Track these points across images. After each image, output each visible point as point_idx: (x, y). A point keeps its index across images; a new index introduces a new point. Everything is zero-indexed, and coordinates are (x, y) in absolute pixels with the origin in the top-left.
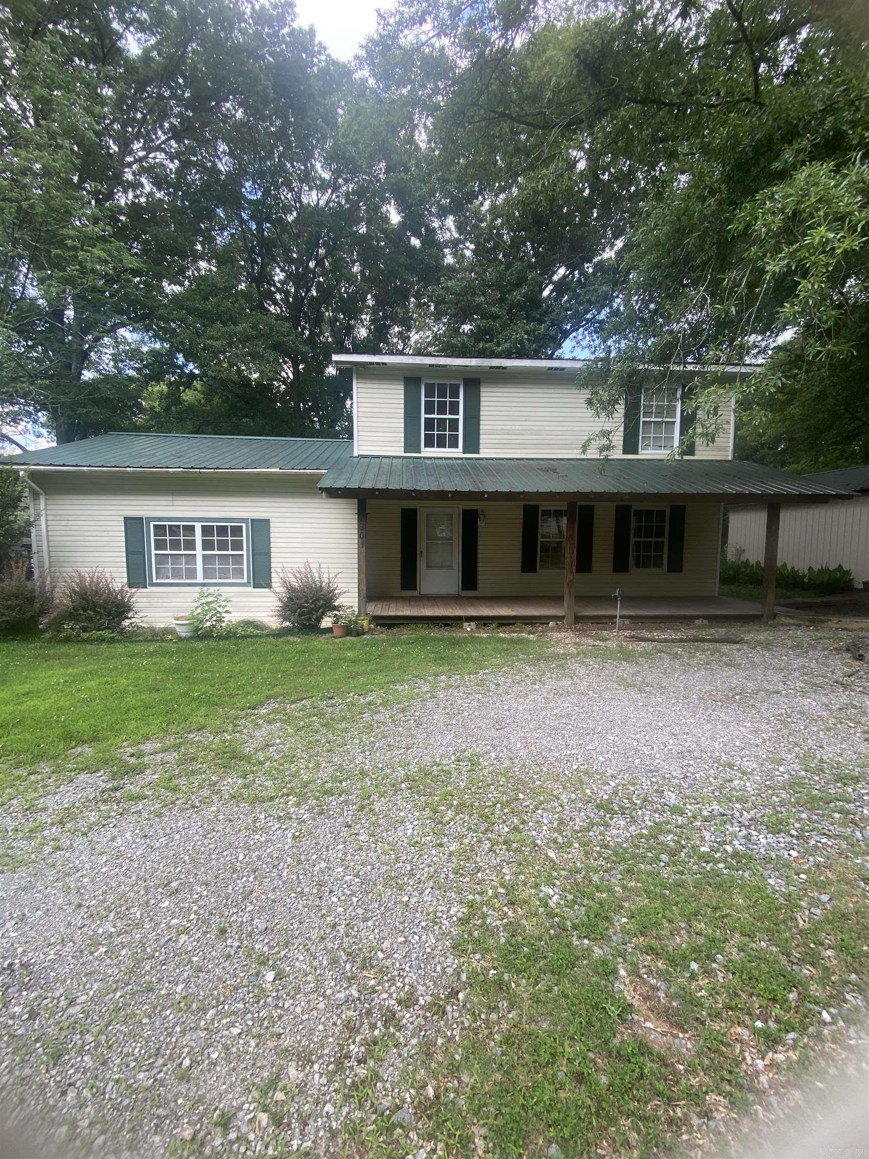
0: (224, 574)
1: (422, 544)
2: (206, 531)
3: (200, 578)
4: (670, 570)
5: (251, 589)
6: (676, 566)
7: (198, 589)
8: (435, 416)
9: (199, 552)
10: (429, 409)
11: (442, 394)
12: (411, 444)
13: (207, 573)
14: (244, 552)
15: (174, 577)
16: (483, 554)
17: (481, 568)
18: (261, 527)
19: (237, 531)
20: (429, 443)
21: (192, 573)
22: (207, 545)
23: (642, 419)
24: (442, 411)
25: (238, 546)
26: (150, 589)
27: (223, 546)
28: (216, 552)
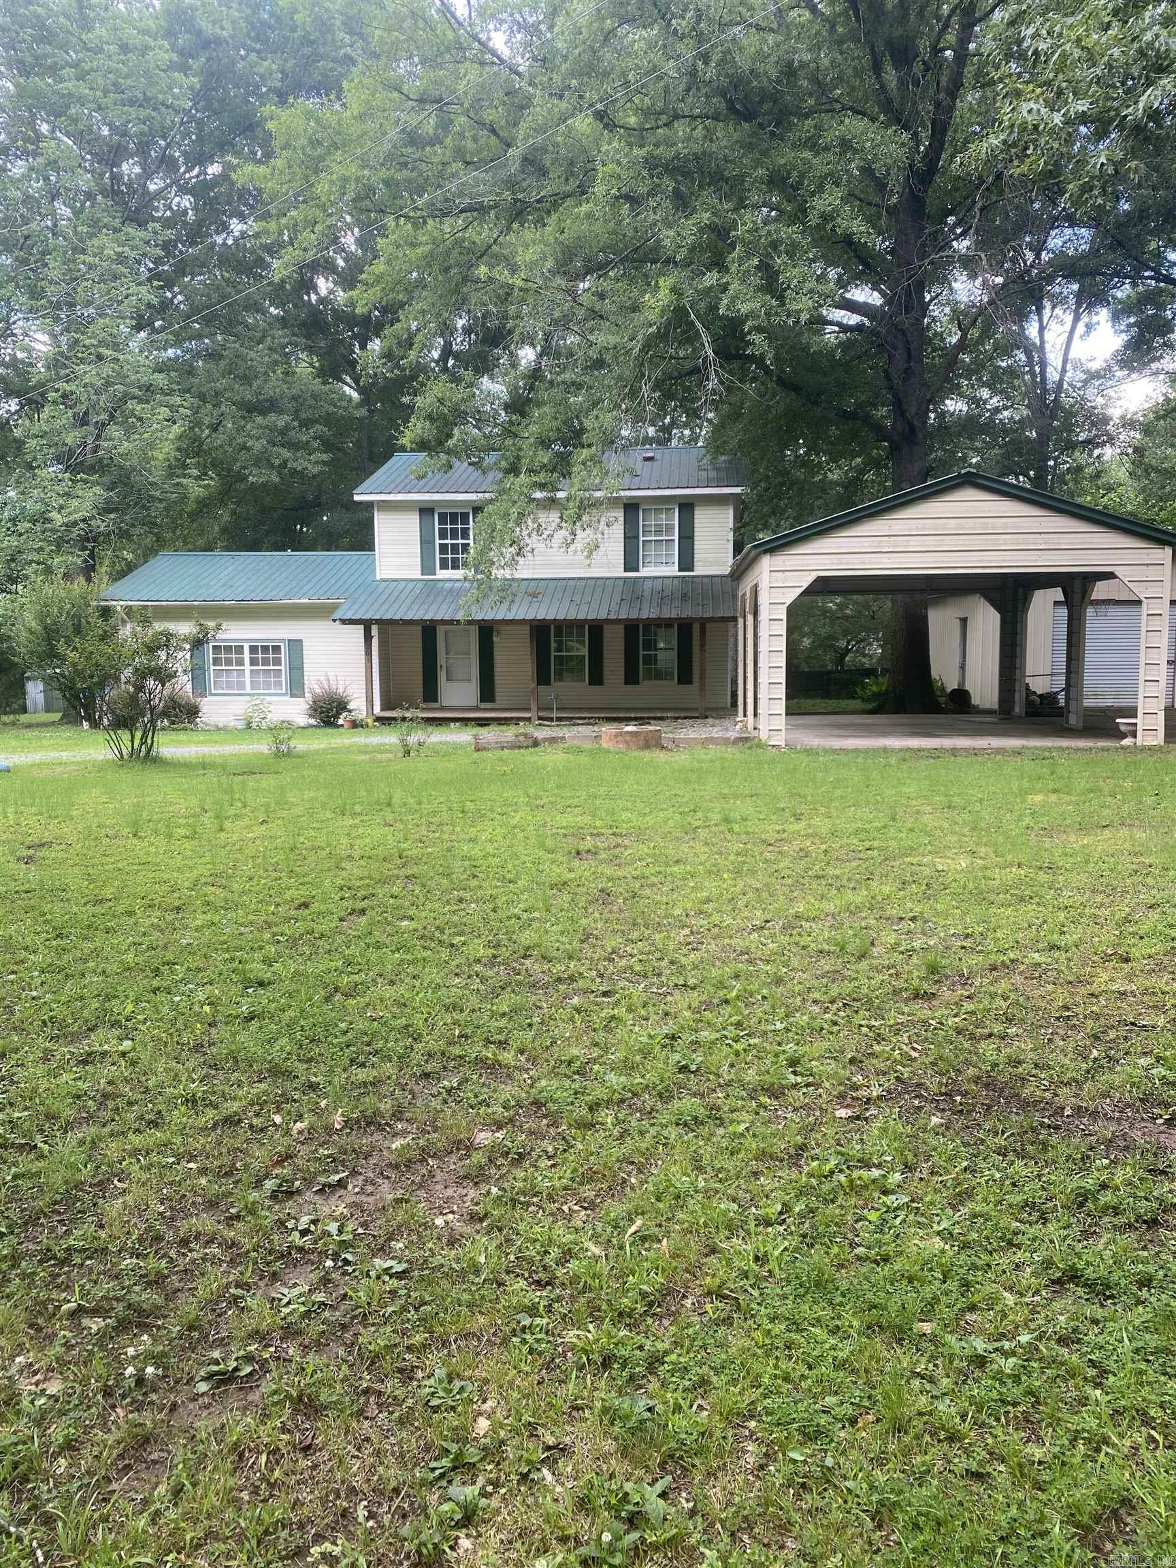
0: (267, 685)
1: (441, 659)
2: (253, 649)
3: (248, 690)
4: (680, 682)
5: (288, 698)
6: (685, 677)
7: (248, 698)
8: (448, 541)
9: (247, 667)
10: (443, 535)
11: (454, 522)
12: (427, 568)
13: (254, 685)
14: (282, 668)
15: (228, 688)
16: (499, 668)
17: (498, 680)
18: (296, 646)
19: (277, 649)
20: (444, 566)
21: (241, 685)
22: (253, 662)
23: (641, 539)
24: (454, 536)
25: (277, 662)
26: (209, 698)
27: (266, 662)
28: (261, 667)
